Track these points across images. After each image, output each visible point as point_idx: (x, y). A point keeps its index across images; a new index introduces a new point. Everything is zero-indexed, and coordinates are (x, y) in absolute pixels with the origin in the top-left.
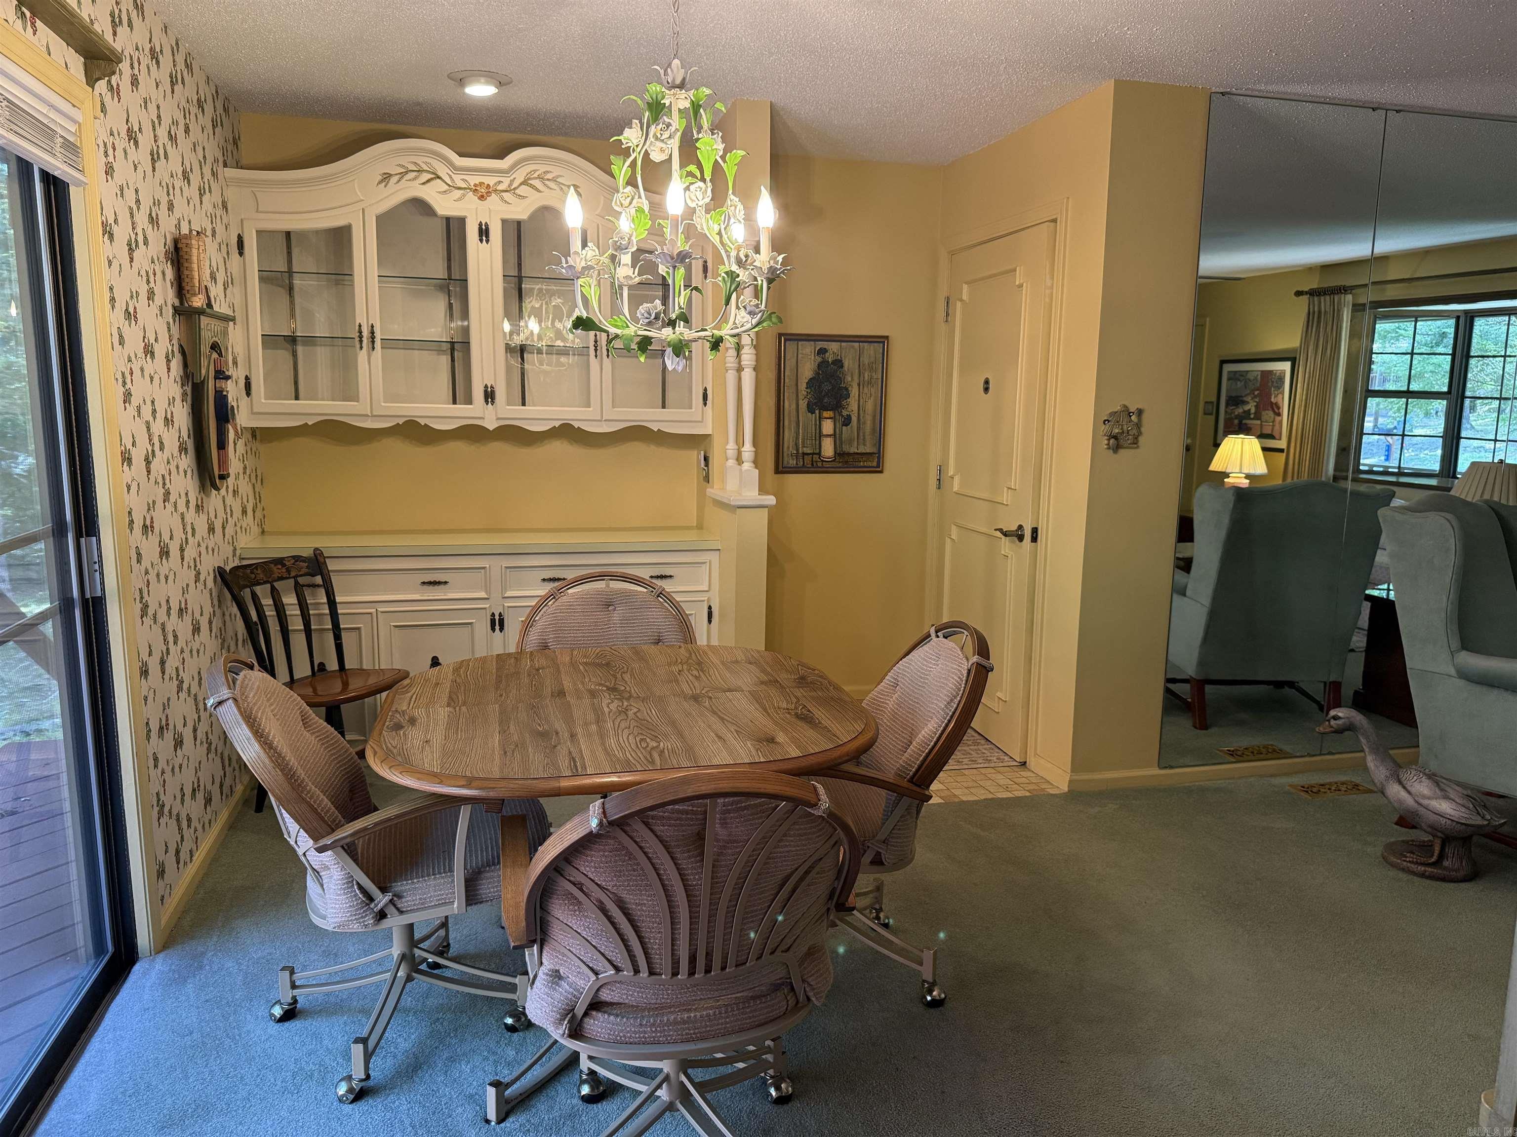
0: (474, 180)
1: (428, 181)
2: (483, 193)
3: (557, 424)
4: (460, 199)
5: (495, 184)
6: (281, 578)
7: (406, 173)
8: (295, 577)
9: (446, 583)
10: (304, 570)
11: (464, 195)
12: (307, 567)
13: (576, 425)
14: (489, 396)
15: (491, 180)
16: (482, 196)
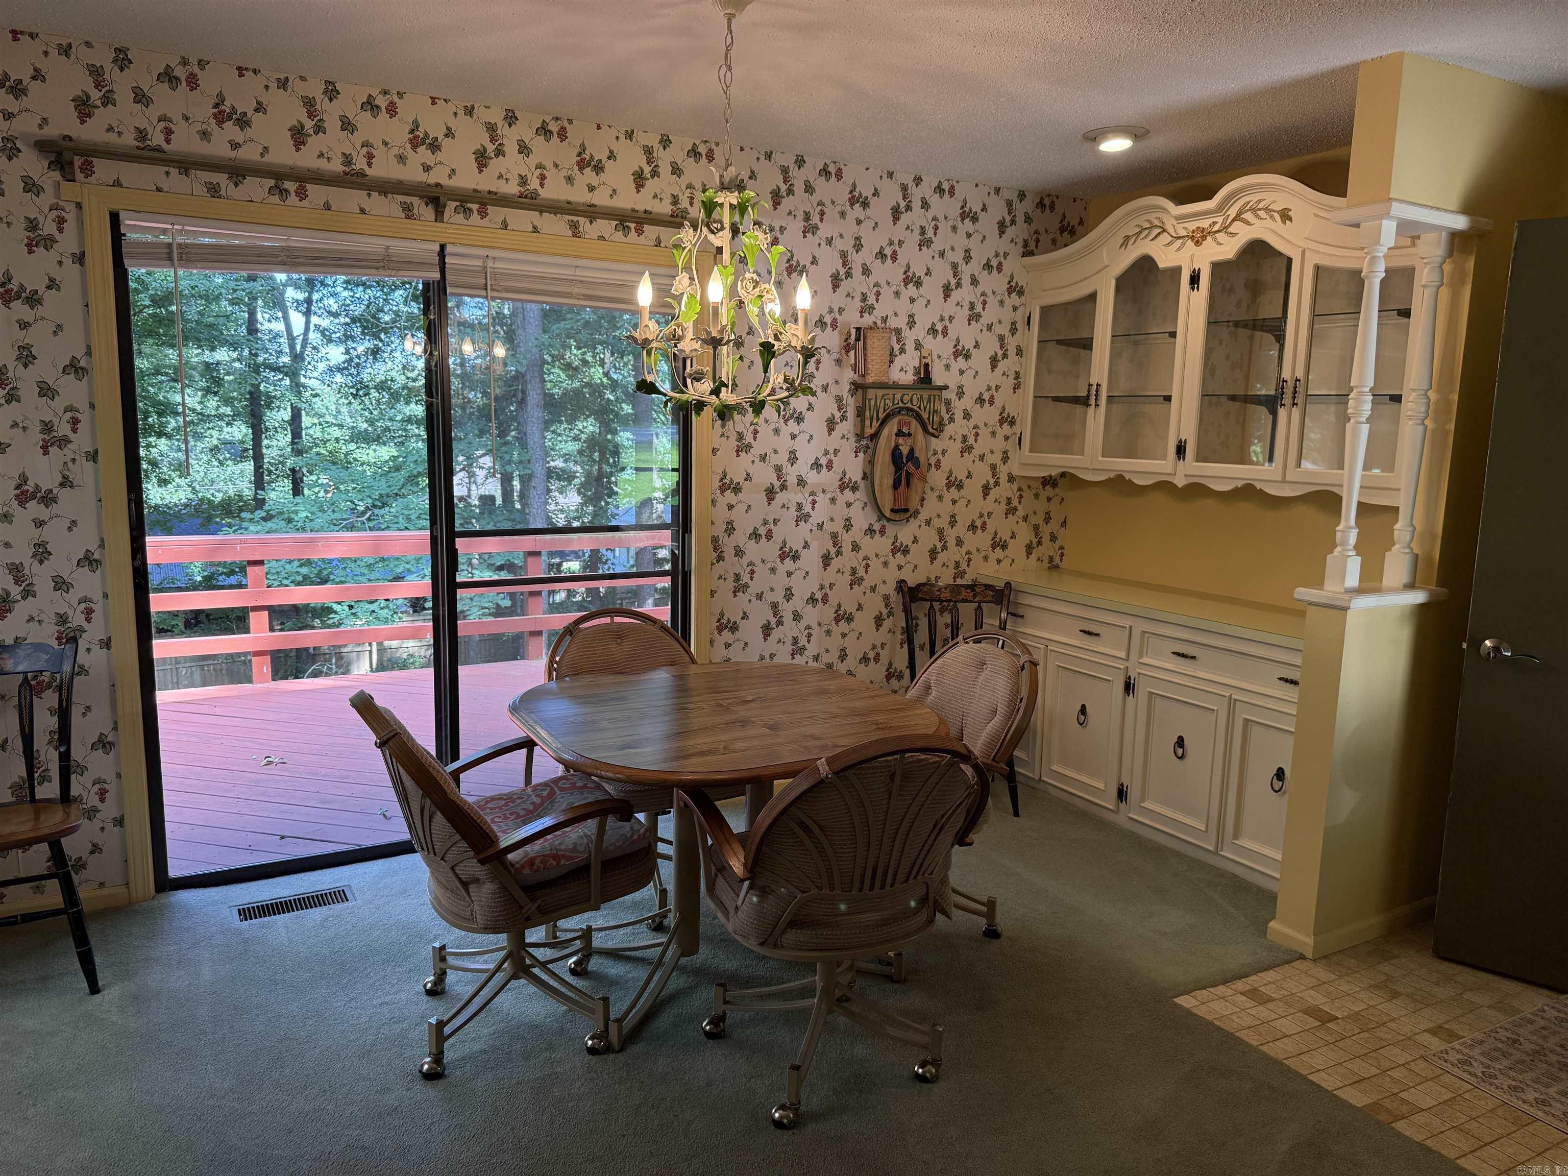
0: (1192, 226)
1: (1159, 234)
2: (1199, 238)
3: (1240, 484)
4: (1179, 249)
5: (1210, 226)
6: (965, 601)
7: (1141, 232)
8: (979, 602)
9: (1098, 635)
10: (989, 598)
11: (1183, 244)
12: (993, 596)
13: (1259, 486)
14: (1181, 450)
15: (1205, 224)
16: (1198, 242)
